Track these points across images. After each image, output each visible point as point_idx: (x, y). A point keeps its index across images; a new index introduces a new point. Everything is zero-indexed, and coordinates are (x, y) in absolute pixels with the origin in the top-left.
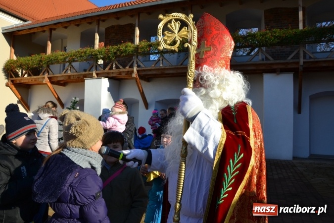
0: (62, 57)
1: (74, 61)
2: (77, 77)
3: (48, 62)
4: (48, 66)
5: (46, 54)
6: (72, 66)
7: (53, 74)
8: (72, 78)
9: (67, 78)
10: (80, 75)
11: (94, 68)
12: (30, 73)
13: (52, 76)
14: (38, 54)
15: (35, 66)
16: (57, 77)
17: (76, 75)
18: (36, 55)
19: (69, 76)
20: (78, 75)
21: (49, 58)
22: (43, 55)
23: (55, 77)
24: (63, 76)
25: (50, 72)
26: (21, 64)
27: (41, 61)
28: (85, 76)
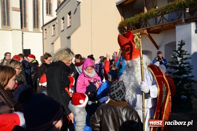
0: (156, 12)
1: (165, 13)
2: (168, 25)
3: (146, 18)
4: (146, 21)
5: (144, 13)
6: (164, 17)
7: (150, 26)
8: (164, 27)
9: (160, 27)
10: (171, 23)
11: (183, 16)
12: (135, 27)
13: (149, 27)
14: (139, 14)
15: (137, 22)
16: (153, 27)
17: (167, 24)
18: (138, 15)
19: (162, 26)
20: (169, 24)
21: (147, 15)
22: (142, 14)
23: (152, 27)
24: (157, 26)
25: (148, 25)
26: (129, 22)
27: (141, 18)
28: (175, 24)
